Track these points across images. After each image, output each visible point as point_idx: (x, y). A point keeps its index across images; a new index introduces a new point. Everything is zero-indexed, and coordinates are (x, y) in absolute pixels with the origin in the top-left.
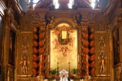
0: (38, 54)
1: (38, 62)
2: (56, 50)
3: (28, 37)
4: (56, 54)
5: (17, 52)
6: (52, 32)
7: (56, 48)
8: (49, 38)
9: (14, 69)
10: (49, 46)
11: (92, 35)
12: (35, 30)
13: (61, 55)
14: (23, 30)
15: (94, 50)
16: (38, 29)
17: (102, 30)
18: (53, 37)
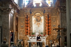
0: (27, 26)
1: (27, 29)
2: (35, 24)
3: (23, 19)
4: (35, 26)
5: (19, 26)
6: (33, 17)
7: (35, 23)
8: (32, 19)
9: (18, 32)
10: (32, 23)
11: (50, 18)
12: (26, 16)
13: (37, 26)
14: (21, 16)
15: (51, 24)
16: (27, 16)
17: (54, 16)
18: (34, 19)
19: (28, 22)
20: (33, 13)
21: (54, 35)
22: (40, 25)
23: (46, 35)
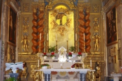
0: (37, 34)
1: (37, 40)
2: (54, 30)
3: (28, 18)
4: (54, 34)
5: (18, 31)
6: (50, 13)
8: (48, 18)
9: (15, 47)
10: (48, 26)
11: (87, 17)
13: (59, 35)
14: (24, 11)
15: (89, 30)
17: (97, 12)
18: (51, 18)
19: (40, 23)
20: (50, 3)
21: (96, 53)
22: (64, 33)
23: (83, 54)
